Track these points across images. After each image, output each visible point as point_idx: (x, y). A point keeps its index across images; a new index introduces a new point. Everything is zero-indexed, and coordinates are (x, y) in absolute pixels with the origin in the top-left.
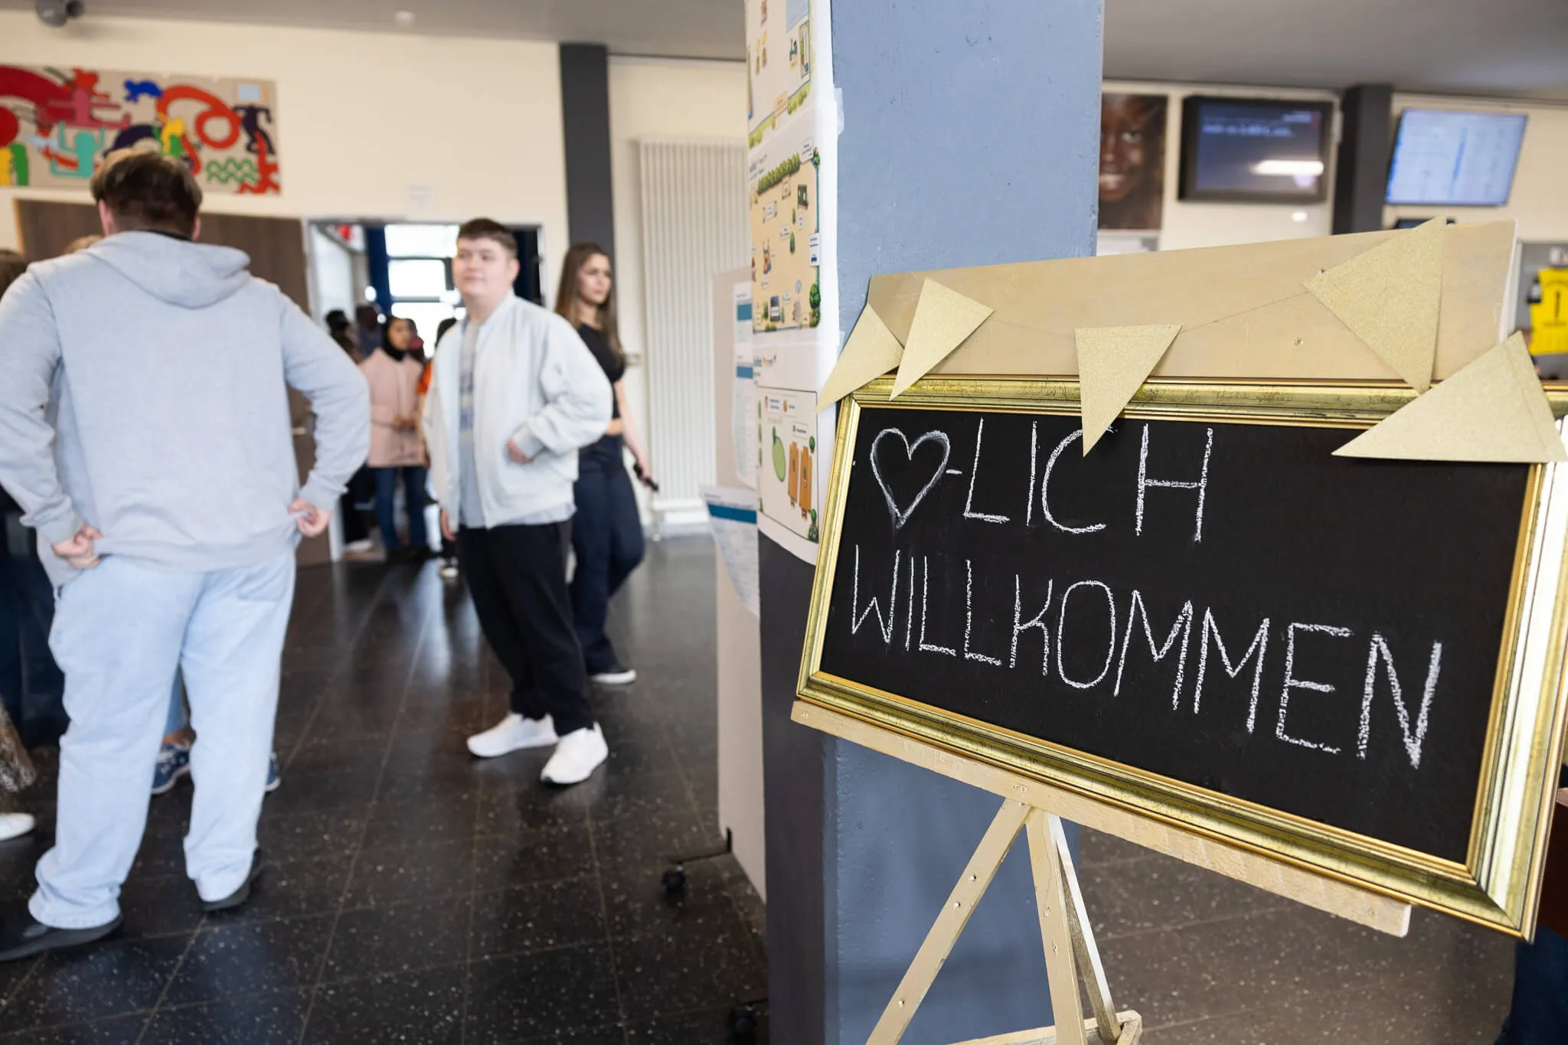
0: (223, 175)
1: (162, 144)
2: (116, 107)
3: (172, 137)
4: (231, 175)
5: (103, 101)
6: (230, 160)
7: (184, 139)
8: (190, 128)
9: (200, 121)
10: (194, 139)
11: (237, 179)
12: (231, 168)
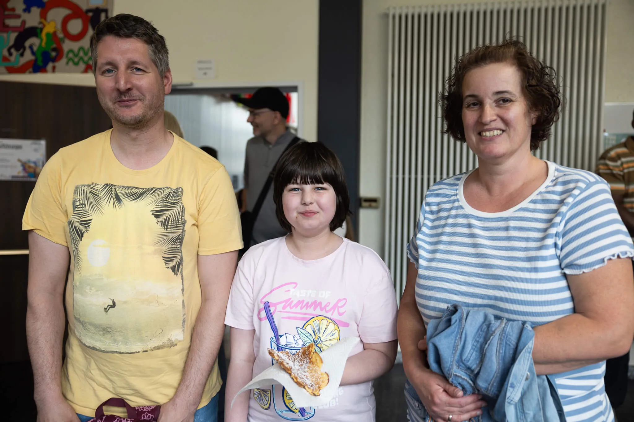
0: (76, 60)
1: (42, 40)
2: (18, 16)
3: (48, 34)
4: (81, 59)
5: (11, 13)
6: (81, 48)
7: (55, 34)
8: (59, 26)
9: (66, 21)
10: (60, 35)
11: (84, 62)
12: (81, 54)
